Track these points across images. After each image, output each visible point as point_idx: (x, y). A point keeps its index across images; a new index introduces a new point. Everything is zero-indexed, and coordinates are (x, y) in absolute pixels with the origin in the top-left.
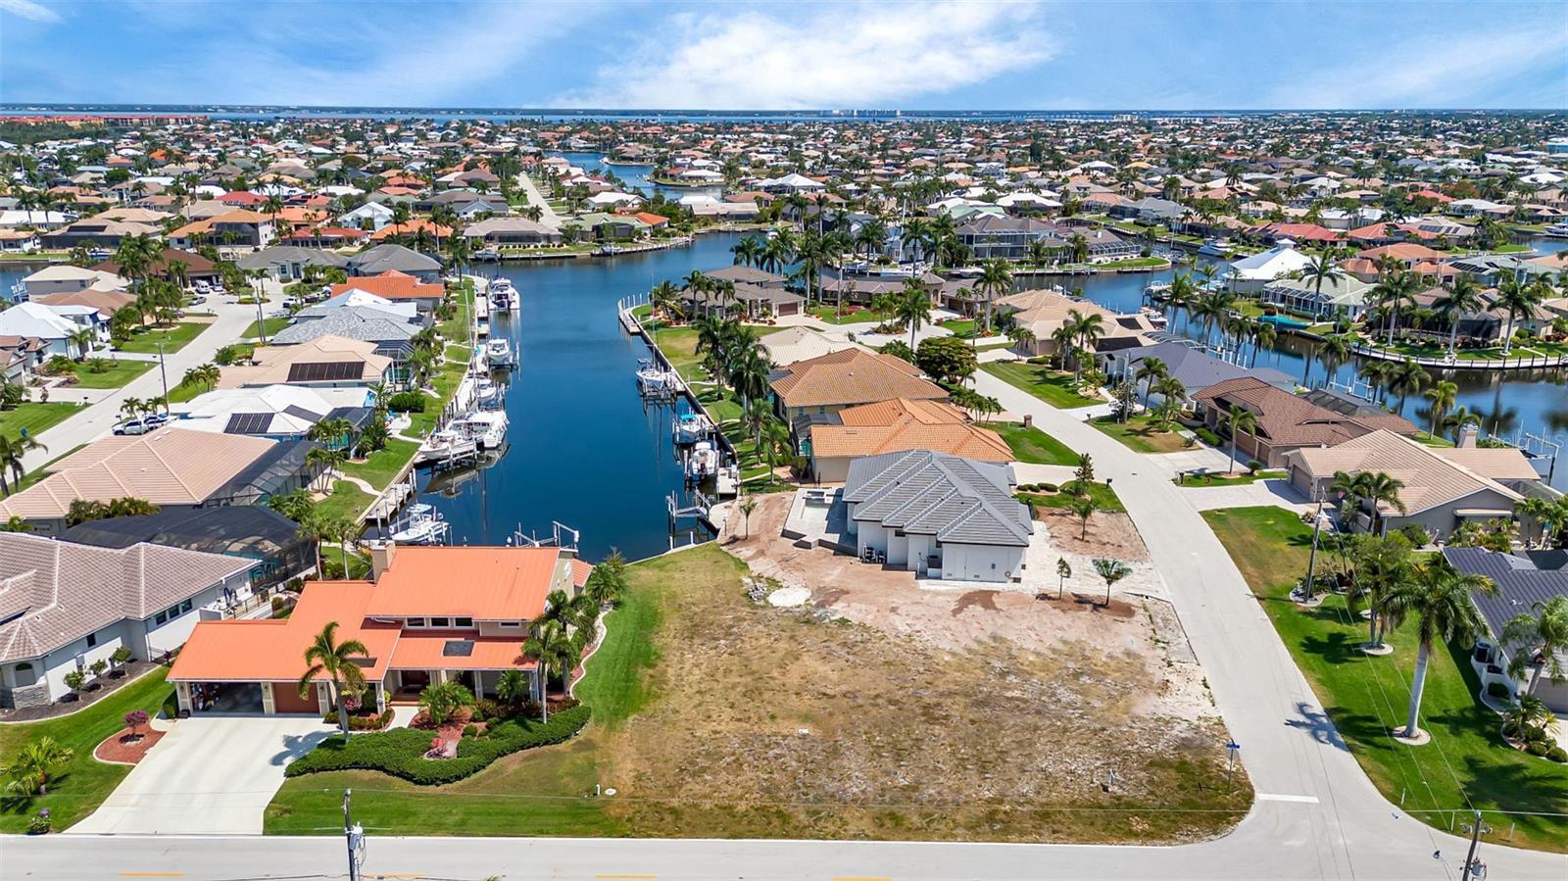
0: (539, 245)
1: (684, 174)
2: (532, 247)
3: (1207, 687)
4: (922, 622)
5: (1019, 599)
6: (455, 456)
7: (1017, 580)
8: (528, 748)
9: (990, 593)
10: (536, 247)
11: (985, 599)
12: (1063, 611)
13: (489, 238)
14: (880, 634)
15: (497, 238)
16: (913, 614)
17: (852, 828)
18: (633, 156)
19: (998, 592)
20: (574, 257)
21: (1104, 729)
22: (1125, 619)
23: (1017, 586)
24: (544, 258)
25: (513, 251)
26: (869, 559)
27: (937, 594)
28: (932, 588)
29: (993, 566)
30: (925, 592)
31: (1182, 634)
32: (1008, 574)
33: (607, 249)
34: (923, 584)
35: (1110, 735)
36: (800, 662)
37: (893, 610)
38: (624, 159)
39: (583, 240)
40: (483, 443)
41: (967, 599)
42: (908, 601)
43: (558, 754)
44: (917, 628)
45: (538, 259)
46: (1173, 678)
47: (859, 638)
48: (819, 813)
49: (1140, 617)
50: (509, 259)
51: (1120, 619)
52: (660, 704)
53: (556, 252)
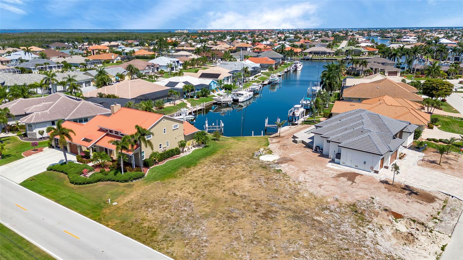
0: (326, 56)
1: (402, 40)
2: (323, 56)
3: (443, 249)
4: (312, 179)
5: (371, 180)
6: (223, 101)
7: (376, 172)
8: (112, 181)
9: (357, 174)
10: (324, 56)
11: (352, 177)
12: (389, 190)
13: (310, 53)
14: (288, 178)
15: (313, 53)
16: (311, 175)
17: (171, 250)
18: (389, 36)
19: (362, 175)
20: (337, 59)
21: (348, 249)
22: (425, 203)
23: (376, 174)
24: (325, 59)
25: (316, 57)
26: (316, 151)
27: (331, 169)
28: (332, 167)
29: (365, 163)
30: (326, 168)
31: (456, 219)
32: (372, 168)
33: (348, 58)
34: (330, 165)
35: (347, 254)
36: (241, 180)
37: (304, 171)
38: (386, 37)
39: (342, 54)
40: (238, 100)
41: (344, 175)
42: (315, 169)
43: (118, 185)
44: (307, 180)
45: (324, 59)
46: (422, 239)
47: (277, 178)
48: (168, 237)
49: (437, 205)
50: (314, 59)
51: (421, 202)
52: (172, 180)
53: (330, 57)
